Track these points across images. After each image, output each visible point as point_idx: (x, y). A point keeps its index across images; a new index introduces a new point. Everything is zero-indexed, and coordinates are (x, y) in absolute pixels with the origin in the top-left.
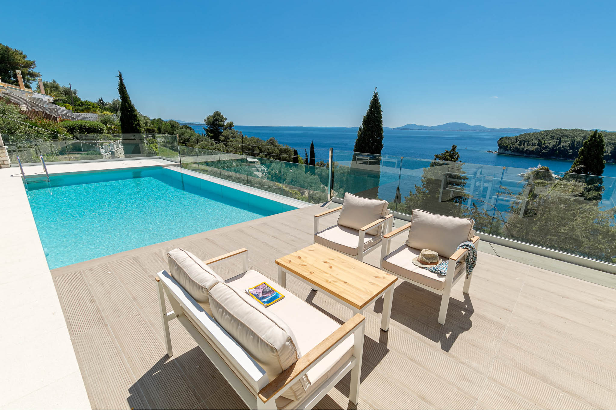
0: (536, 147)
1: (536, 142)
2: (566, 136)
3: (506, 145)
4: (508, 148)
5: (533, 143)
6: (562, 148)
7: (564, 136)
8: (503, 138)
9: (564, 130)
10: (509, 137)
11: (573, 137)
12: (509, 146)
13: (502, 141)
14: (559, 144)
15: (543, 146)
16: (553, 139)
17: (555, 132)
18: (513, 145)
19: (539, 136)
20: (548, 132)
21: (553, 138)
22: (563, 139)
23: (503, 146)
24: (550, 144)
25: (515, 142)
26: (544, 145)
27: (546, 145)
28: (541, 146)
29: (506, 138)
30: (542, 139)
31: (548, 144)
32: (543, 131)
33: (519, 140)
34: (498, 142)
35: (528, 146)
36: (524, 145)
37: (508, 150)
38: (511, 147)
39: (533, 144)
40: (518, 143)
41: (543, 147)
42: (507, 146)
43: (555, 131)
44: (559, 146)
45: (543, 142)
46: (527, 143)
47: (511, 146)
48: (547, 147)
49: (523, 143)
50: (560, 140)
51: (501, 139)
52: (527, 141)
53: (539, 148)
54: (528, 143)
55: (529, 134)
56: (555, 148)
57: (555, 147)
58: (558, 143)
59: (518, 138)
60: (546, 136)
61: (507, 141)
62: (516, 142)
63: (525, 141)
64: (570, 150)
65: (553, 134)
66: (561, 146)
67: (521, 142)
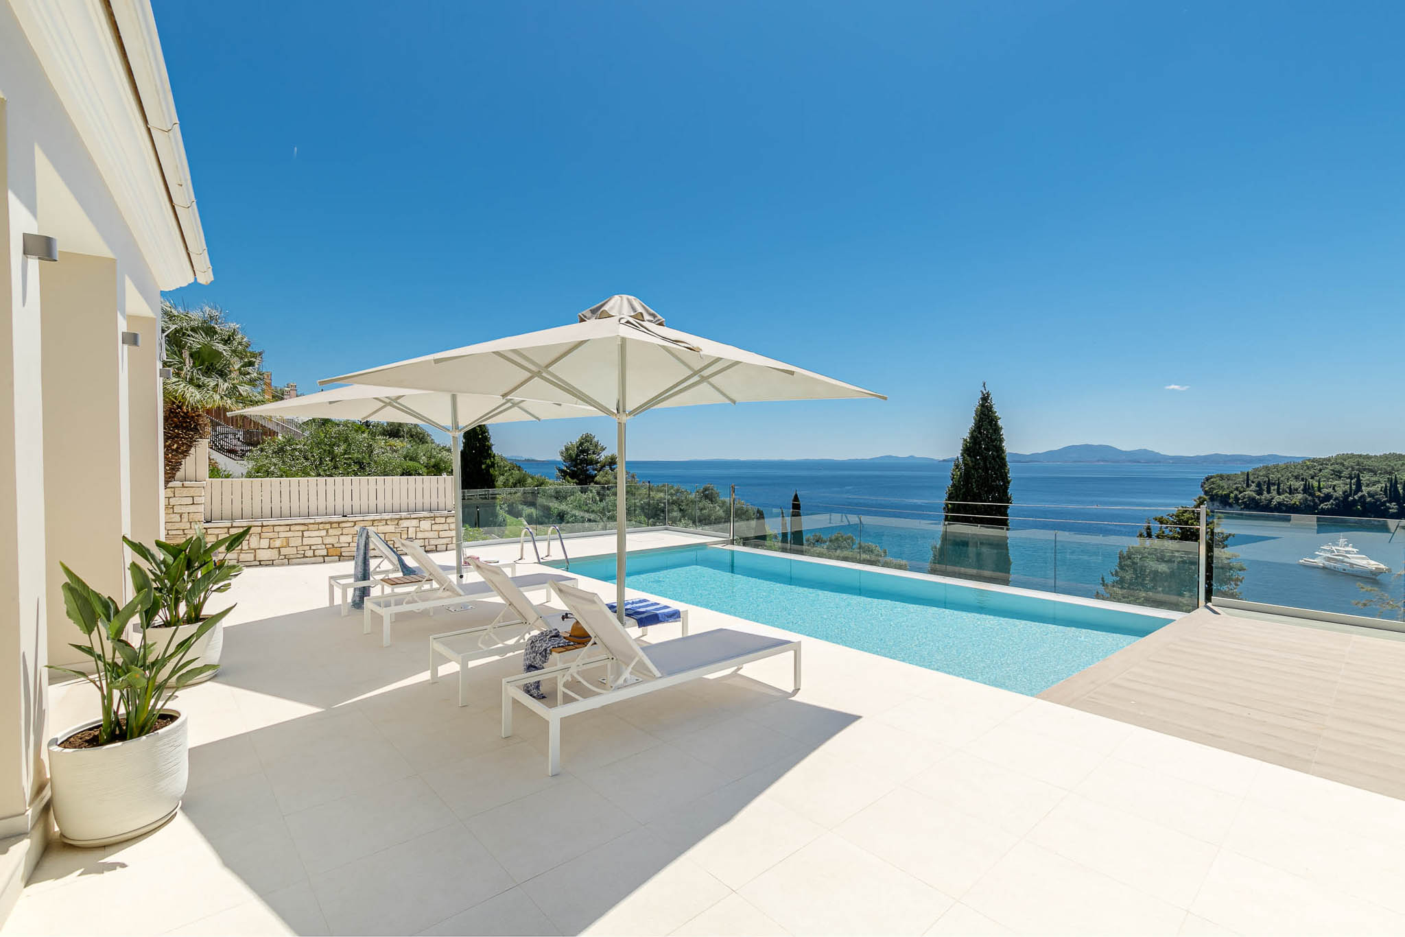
0: (1300, 496)
1: (1299, 485)
2: (1371, 471)
3: (1224, 493)
4: (1231, 501)
5: (1290, 488)
6: (1368, 499)
7: (1365, 470)
8: (1212, 477)
9: (1360, 456)
10: (1228, 476)
11: (1390, 473)
12: (1232, 495)
13: (1213, 483)
14: (1359, 488)
15: (1318, 494)
16: (1340, 477)
17: (1339, 461)
18: (1241, 492)
19: (1301, 472)
20: (1323, 463)
21: (1338, 475)
22: (1365, 478)
23: (1216, 494)
24: (1334, 489)
25: (1245, 486)
26: (1320, 492)
27: (1325, 491)
28: (1312, 495)
29: (1221, 477)
30: (1312, 478)
31: (1331, 490)
32: (1309, 460)
33: (1253, 482)
34: (1202, 486)
35: (1279, 493)
36: (1269, 492)
37: (1231, 505)
38: (1236, 498)
39: (1292, 491)
40: (1253, 487)
41: (1319, 497)
42: (1227, 496)
43: (1341, 460)
44: (1360, 494)
45: (1316, 484)
46: (1276, 487)
47: (1236, 495)
48: (1328, 497)
49: (1265, 487)
50: (1359, 481)
51: (1207, 479)
52: (1274, 484)
53: (1310, 498)
54: (1278, 489)
55: (1276, 467)
56: (1351, 498)
57: (1350, 495)
58: (1354, 487)
59: (1251, 478)
60: (1320, 470)
61: (1223, 483)
62: (1248, 486)
63: (1269, 484)
64: (1390, 502)
65: (1338, 467)
66: (1365, 493)
67: (1259, 485)
